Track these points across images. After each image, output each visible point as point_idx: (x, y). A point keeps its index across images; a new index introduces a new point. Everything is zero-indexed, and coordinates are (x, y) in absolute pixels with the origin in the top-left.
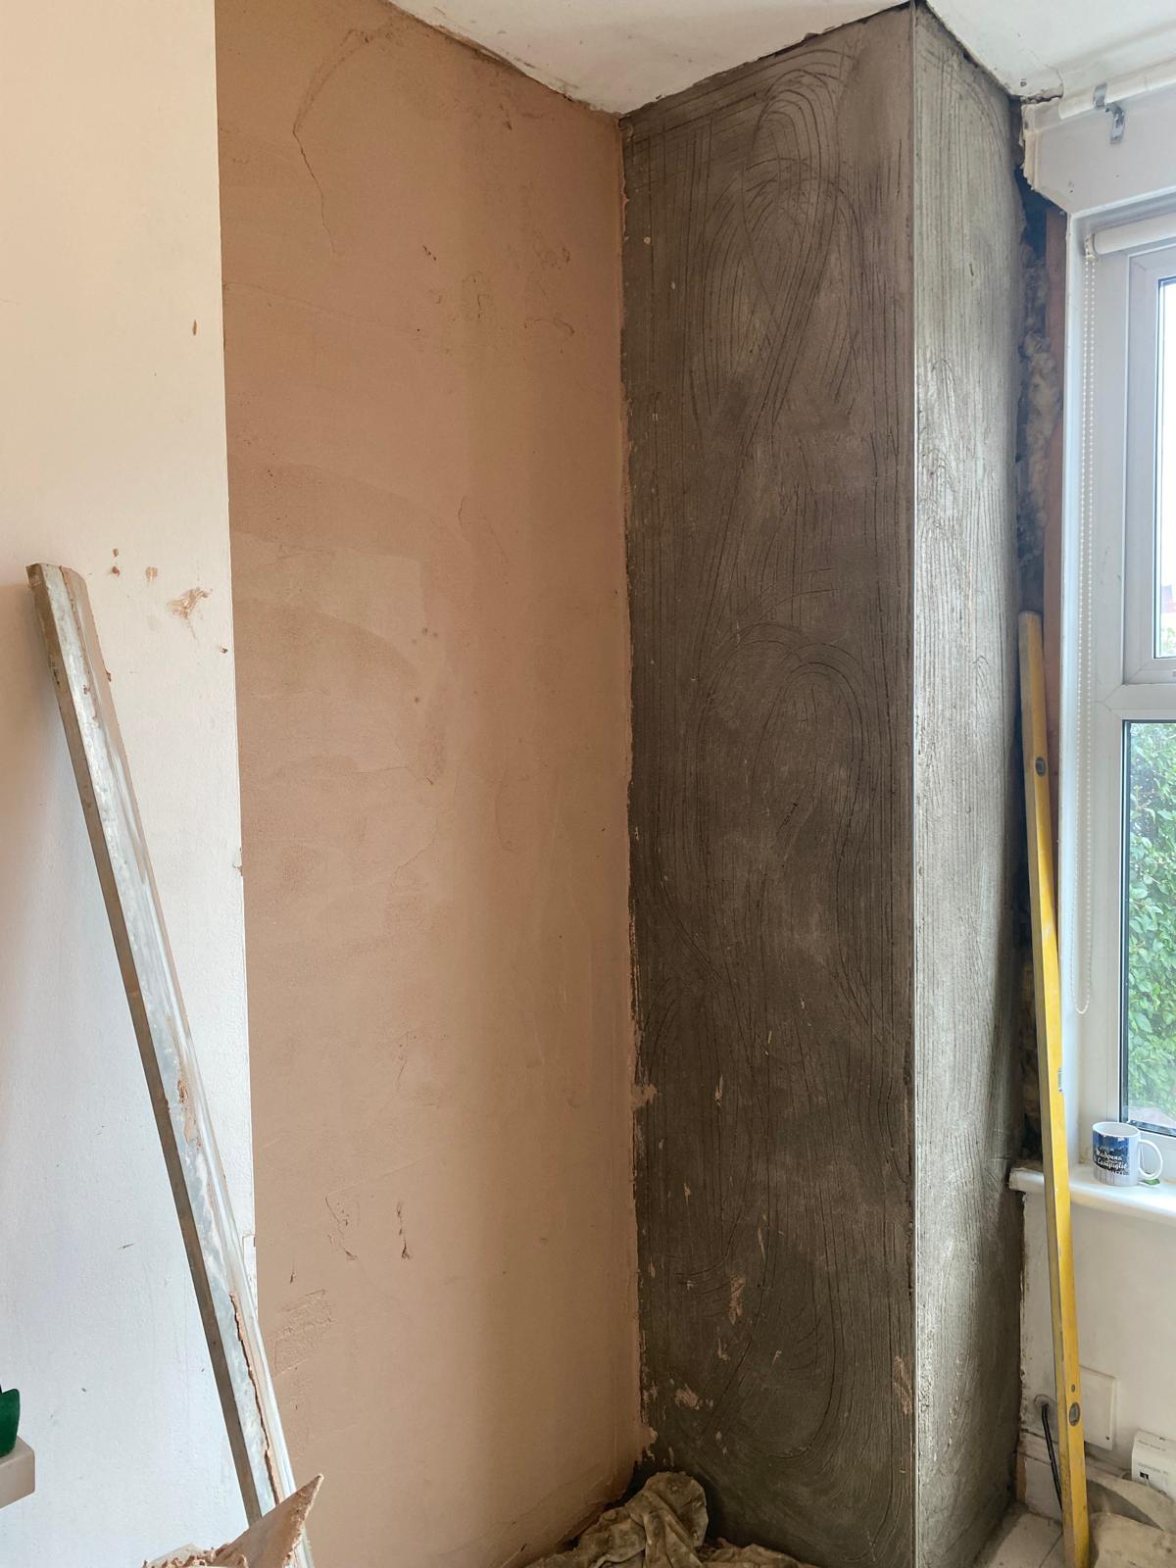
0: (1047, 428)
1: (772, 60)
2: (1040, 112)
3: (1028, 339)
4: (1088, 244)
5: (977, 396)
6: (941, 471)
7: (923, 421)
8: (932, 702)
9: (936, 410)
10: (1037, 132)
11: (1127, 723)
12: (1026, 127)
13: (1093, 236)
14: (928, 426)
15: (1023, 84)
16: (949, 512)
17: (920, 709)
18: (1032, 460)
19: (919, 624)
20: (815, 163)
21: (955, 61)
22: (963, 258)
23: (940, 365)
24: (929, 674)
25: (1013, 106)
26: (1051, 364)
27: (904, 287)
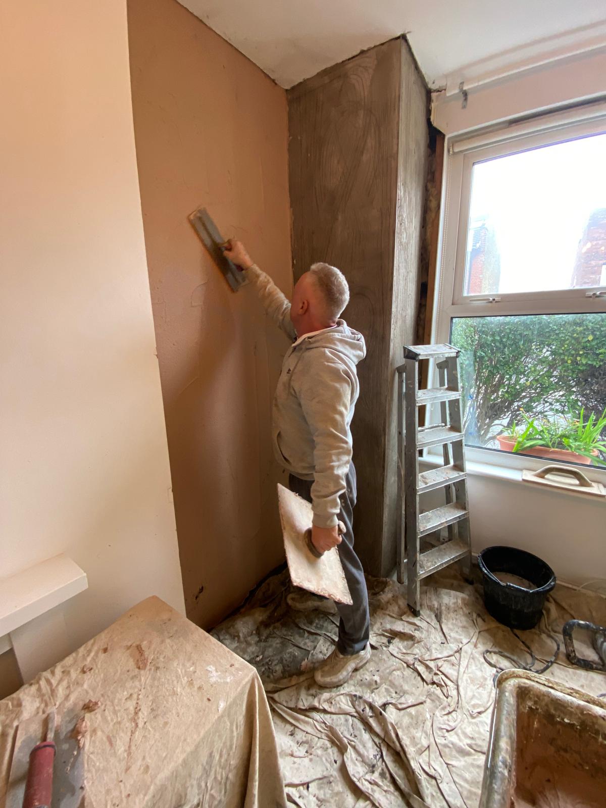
0: (433, 215)
1: (347, 62)
2: (437, 96)
3: (428, 184)
4: (451, 148)
5: (414, 200)
6: (403, 224)
7: (399, 203)
8: (397, 308)
9: (403, 200)
10: (436, 104)
11: (452, 318)
12: (433, 102)
13: (453, 145)
14: (400, 206)
15: (434, 83)
16: (405, 240)
17: (394, 309)
18: (427, 228)
19: (395, 278)
20: (363, 104)
21: (413, 66)
22: (413, 146)
23: (405, 184)
24: (397, 297)
25: (429, 92)
26: (436, 192)
27: (395, 151)
